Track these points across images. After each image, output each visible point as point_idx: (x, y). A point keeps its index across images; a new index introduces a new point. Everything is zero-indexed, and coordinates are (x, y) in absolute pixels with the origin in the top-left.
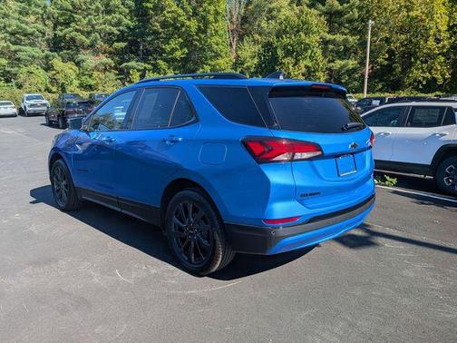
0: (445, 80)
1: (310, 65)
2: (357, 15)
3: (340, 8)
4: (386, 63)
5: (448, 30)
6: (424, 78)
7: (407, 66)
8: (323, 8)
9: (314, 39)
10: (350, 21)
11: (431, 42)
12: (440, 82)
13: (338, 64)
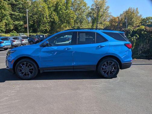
0: (49, 30)
1: (7, 22)
2: (21, 6)
3: (15, 3)
4: (32, 24)
5: (49, 16)
6: (44, 29)
7: (39, 26)
8: (9, 2)
9: (7, 13)
10: (19, 8)
11: (45, 19)
12: (48, 31)
13: (17, 23)
